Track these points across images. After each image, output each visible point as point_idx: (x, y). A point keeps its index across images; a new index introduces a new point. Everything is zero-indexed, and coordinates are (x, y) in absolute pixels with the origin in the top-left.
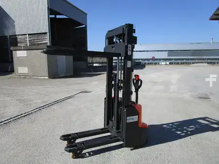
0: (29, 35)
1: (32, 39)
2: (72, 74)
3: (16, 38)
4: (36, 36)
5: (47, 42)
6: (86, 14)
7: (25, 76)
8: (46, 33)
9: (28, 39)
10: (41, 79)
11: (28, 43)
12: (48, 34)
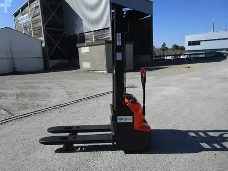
0: (94, 31)
1: (97, 35)
2: (132, 68)
3: (84, 36)
4: (100, 32)
5: (109, 37)
6: (152, 3)
7: (87, 71)
8: (108, 28)
9: (93, 36)
10: (100, 74)
11: (94, 40)
12: (110, 28)
